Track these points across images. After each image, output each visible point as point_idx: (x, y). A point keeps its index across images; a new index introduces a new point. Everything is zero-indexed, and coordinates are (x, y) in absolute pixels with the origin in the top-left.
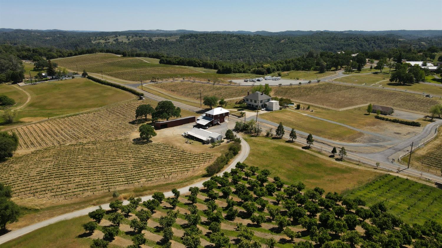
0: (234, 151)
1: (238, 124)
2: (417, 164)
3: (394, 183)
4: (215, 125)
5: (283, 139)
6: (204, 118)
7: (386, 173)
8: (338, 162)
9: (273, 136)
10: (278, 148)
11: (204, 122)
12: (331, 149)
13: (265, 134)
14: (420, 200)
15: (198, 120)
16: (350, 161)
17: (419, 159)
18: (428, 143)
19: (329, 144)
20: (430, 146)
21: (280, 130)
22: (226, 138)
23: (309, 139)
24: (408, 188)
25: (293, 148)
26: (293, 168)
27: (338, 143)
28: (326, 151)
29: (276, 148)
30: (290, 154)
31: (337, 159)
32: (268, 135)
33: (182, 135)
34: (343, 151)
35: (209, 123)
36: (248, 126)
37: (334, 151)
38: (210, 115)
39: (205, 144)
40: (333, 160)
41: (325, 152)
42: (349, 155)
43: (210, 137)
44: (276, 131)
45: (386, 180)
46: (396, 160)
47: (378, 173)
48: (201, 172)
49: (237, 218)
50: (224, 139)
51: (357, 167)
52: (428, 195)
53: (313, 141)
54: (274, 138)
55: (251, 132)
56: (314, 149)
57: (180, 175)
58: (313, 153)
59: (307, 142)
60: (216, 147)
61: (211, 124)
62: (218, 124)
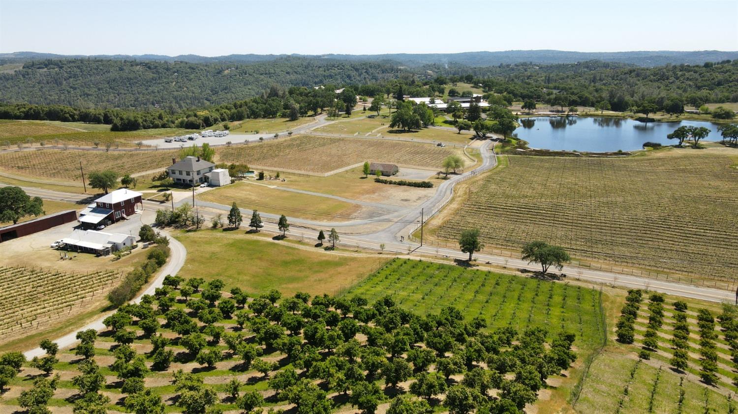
0: (159, 259)
1: (160, 214)
2: (432, 238)
3: (405, 268)
4: (118, 220)
5: (242, 229)
6: (94, 211)
7: (394, 257)
8: (328, 252)
9: (225, 227)
10: (234, 244)
11: (96, 218)
12: (318, 234)
13: (211, 225)
14: (436, 285)
15: (82, 215)
16: (345, 248)
17: (433, 232)
18: (443, 208)
19: (314, 227)
20: (445, 212)
21: (234, 215)
22: (142, 240)
23: (282, 223)
24: (421, 272)
25: (257, 241)
26: (261, 270)
27: (325, 225)
28: (310, 238)
29: (232, 244)
30: (254, 251)
31: (327, 249)
32: (215, 226)
33: (52, 247)
34: (334, 235)
35: (106, 218)
36: (179, 216)
37: (321, 236)
38: (104, 204)
39: (101, 255)
40: (321, 250)
41: (308, 241)
42: (343, 240)
43: (109, 243)
44: (228, 218)
45: (395, 266)
46: (406, 238)
47: (383, 259)
48: (98, 304)
49: (172, 364)
50: (137, 242)
51: (355, 255)
52: (446, 276)
53: (288, 225)
54: (225, 230)
55: (185, 224)
56: (291, 238)
57: (54, 317)
58: (290, 244)
59: (280, 228)
60: (123, 258)
61: (110, 220)
62: (123, 219)
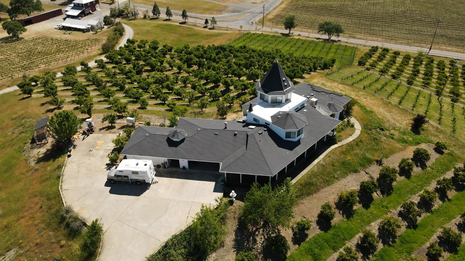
1: (112, 10)
2: (269, 24)
5: (161, 19)
7: (248, 32)
8: (211, 31)
9: (151, 18)
12: (204, 21)
13: (142, 17)
15: (66, 11)
16: (220, 28)
17: (270, 20)
18: (276, 7)
19: (201, 18)
20: (277, 9)
21: (156, 10)
22: (105, 25)
23: (184, 15)
25: (171, 25)
27: (209, 16)
28: (200, 23)
31: (210, 29)
32: (145, 17)
34: (214, 21)
37: (207, 22)
39: (86, 32)
40: (207, 30)
41: (199, 25)
42: (219, 24)
43: (89, 25)
44: (152, 12)
45: (248, 36)
46: (254, 23)
47: (242, 33)
51: (226, 32)
53: (187, 16)
55: (127, 16)
56: (189, 23)
58: (189, 26)
59: (183, 17)
